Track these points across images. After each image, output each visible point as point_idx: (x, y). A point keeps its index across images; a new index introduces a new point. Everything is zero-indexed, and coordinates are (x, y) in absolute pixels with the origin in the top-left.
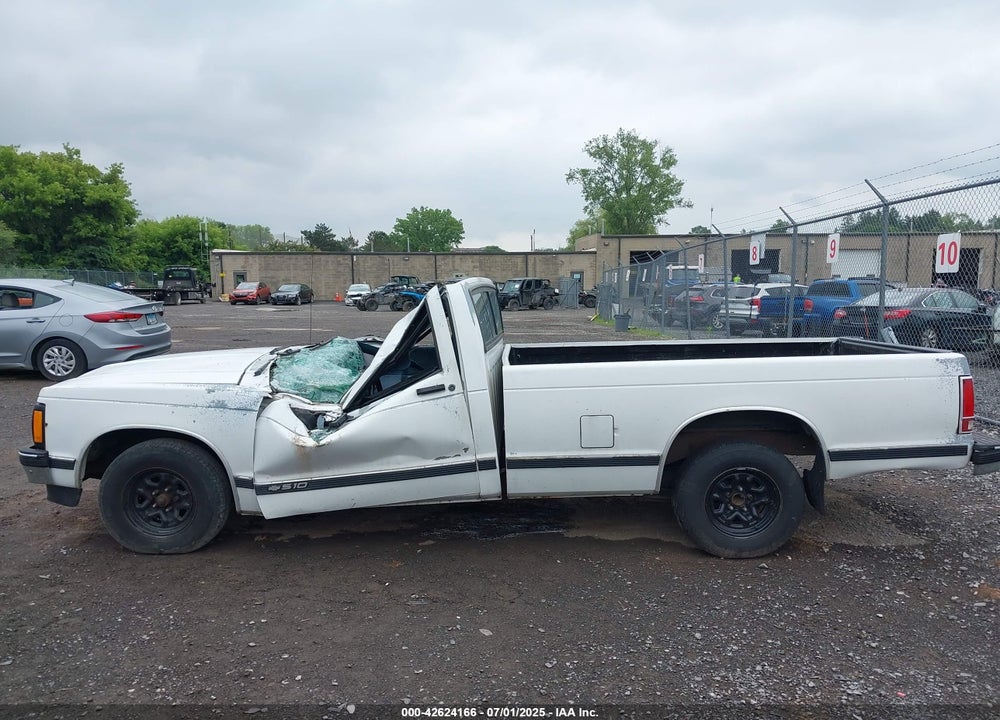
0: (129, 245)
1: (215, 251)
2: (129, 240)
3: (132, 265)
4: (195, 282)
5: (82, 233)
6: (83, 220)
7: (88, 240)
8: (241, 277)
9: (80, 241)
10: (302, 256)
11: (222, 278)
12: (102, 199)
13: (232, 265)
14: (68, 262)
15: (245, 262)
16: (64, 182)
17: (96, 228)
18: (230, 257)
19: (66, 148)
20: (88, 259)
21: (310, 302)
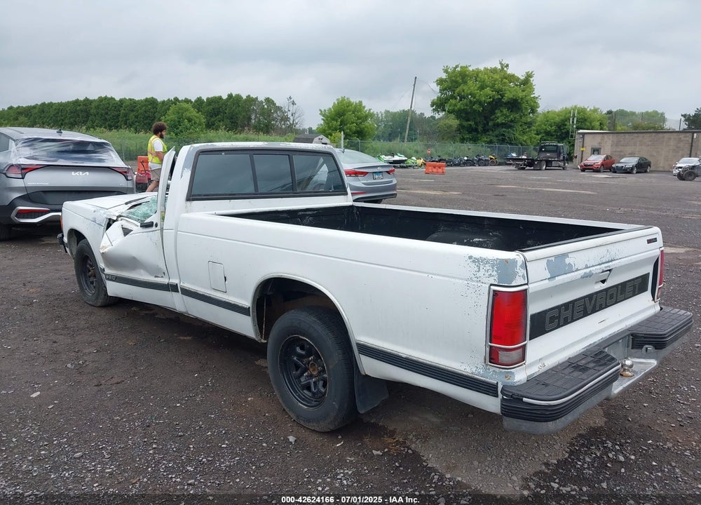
0: (529, 127)
1: (581, 131)
2: (530, 124)
3: (528, 141)
4: (560, 153)
5: (499, 121)
6: (501, 112)
7: (503, 125)
8: (596, 151)
9: (498, 125)
10: (648, 135)
11: (582, 151)
12: (514, 98)
13: (591, 142)
14: (488, 140)
15: (602, 139)
16: (493, 87)
17: (507, 117)
18: (591, 136)
19: (501, 63)
20: (500, 138)
21: (646, 172)
